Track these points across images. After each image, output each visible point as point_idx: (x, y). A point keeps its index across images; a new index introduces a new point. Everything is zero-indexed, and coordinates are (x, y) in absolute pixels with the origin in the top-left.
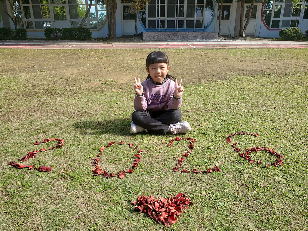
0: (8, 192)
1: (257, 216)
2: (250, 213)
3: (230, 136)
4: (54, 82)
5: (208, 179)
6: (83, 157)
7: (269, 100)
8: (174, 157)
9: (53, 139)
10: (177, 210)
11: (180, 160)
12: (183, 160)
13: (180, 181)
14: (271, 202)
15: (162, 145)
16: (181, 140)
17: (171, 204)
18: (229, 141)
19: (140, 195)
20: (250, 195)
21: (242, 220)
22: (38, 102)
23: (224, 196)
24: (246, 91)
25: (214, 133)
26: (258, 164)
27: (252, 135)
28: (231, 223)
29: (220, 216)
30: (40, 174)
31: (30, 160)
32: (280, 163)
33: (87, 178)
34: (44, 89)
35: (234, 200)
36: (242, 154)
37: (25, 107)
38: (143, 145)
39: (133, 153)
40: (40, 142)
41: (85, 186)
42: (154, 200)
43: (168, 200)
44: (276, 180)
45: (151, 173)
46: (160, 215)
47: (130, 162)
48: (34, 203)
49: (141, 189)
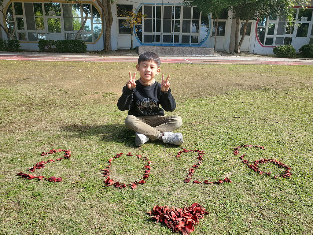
0: (19, 202)
1: (272, 225)
2: (265, 222)
3: (237, 149)
4: (53, 94)
5: (220, 189)
6: (93, 168)
7: (271, 114)
8: (184, 169)
9: (60, 150)
10: (193, 220)
11: (191, 171)
12: (194, 171)
13: (193, 191)
14: (284, 212)
15: (171, 156)
16: (189, 152)
17: (187, 214)
18: (237, 153)
19: (154, 205)
20: (264, 205)
21: (257, 229)
22: (39, 113)
23: (238, 206)
24: (247, 105)
25: (220, 145)
26: (267, 175)
27: (258, 148)
29: (236, 225)
30: (51, 184)
31: (39, 170)
32: (288, 175)
33: (100, 189)
34: (44, 101)
36: (251, 166)
37: (26, 119)
38: (151, 156)
39: (143, 164)
40: (47, 153)
41: (98, 196)
42: (169, 210)
43: (184, 209)
44: (286, 191)
45: (163, 184)
46: (178, 225)
47: (141, 173)
48: (48, 213)
49: (155, 200)
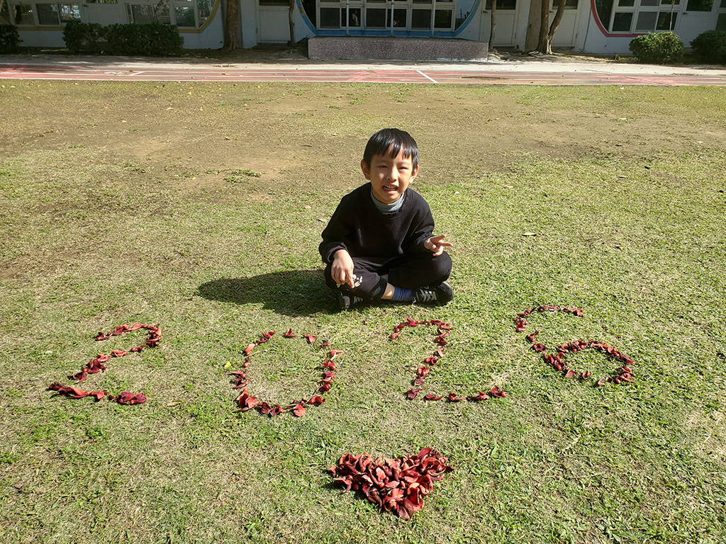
0: (60, 451)
1: (579, 491)
2: (566, 485)
3: (522, 316)
5: (481, 414)
6: (211, 368)
7: (605, 225)
8: (407, 366)
9: (136, 326)
10: (421, 484)
11: (420, 372)
12: (428, 371)
13: (423, 420)
14: (608, 460)
15: (379, 337)
16: (420, 325)
17: (409, 472)
18: (521, 326)
19: (342, 452)
20: (568, 448)
21: (550, 499)
23: (514, 452)
24: (555, 202)
25: (487, 308)
27: (569, 312)
28: (530, 506)
29: (507, 492)
30: (124, 410)
31: (94, 377)
32: (626, 377)
33: (227, 418)
35: (535, 459)
36: (549, 358)
37: (54, 244)
38: (338, 336)
39: (317, 358)
40: (108, 335)
41: (224, 434)
42: (373, 464)
43: (402, 462)
44: (617, 414)
45: (361, 403)
46: (389, 496)
47: (314, 378)
48: (122, 474)
49: (343, 440)
